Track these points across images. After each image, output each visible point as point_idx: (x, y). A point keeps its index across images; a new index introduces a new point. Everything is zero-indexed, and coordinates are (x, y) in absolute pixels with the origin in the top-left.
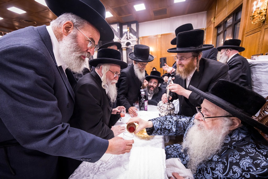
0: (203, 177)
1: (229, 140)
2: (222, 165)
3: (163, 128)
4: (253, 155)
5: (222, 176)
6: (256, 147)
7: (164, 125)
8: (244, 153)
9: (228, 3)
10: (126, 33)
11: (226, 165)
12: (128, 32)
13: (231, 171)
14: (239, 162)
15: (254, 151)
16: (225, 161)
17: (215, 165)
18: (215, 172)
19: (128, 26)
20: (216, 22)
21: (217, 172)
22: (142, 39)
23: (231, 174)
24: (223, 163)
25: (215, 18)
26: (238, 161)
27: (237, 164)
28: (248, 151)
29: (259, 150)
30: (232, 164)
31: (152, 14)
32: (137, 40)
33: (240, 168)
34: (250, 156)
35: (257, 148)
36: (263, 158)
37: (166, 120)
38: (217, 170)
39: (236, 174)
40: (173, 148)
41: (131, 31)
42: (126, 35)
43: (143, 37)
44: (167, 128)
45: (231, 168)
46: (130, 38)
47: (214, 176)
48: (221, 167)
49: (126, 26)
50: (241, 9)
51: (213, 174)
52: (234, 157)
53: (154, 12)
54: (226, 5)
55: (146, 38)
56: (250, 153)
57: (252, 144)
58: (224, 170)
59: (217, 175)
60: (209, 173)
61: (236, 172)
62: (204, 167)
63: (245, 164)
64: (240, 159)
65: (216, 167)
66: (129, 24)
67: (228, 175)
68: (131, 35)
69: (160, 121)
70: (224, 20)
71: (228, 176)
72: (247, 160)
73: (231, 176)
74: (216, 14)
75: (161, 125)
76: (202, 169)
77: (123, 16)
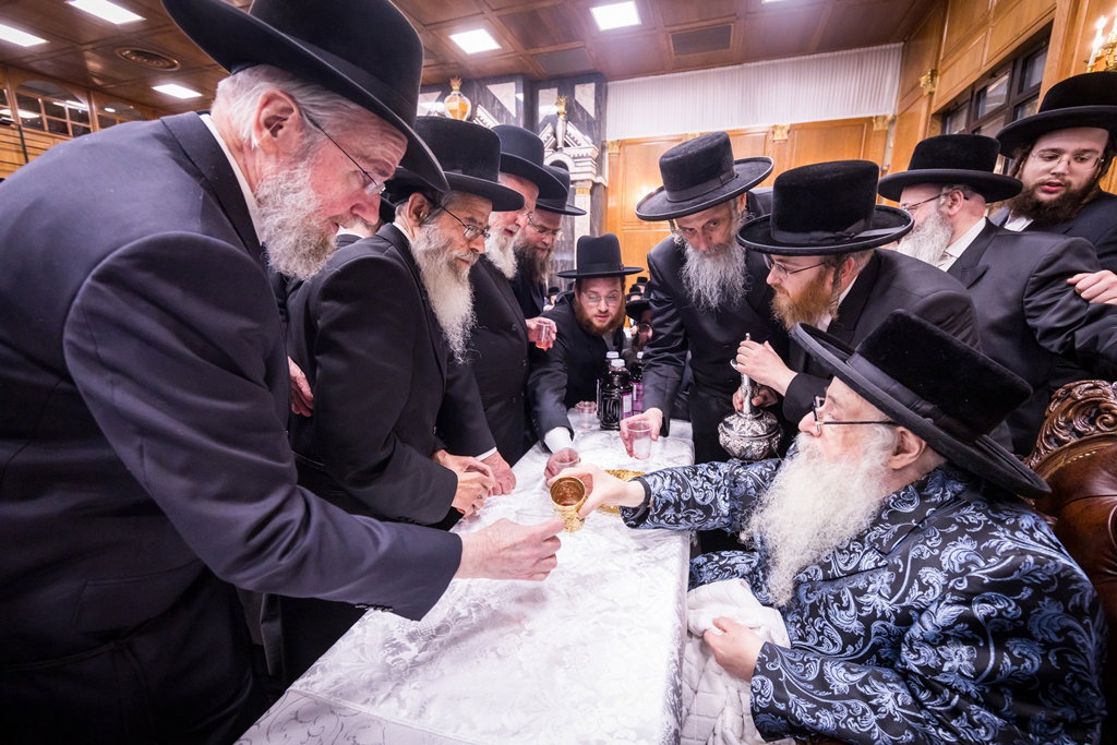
0: (825, 625)
1: (917, 503)
2: (887, 574)
3: (685, 499)
4: (978, 529)
5: (887, 607)
6: (987, 510)
7: (689, 490)
8: (954, 528)
10: (552, 120)
11: (901, 570)
12: (562, 117)
13: (916, 586)
14: (940, 555)
15: (984, 518)
16: (897, 560)
17: (867, 580)
18: (867, 600)
19: (560, 94)
21: (873, 599)
22: (616, 150)
23: (915, 592)
24: (894, 568)
26: (937, 552)
27: (935, 563)
28: (965, 521)
29: (997, 516)
30: (918, 564)
31: (667, 44)
32: (596, 154)
33: (941, 569)
34: (969, 534)
35: (989, 511)
36: (1004, 532)
37: (695, 474)
38: (873, 591)
39: (931, 590)
40: (717, 562)
41: (573, 112)
42: (549, 129)
43: (621, 144)
44: (698, 500)
45: (915, 576)
46: (566, 145)
47: (861, 611)
48: (885, 581)
49: (555, 91)
51: (859, 606)
52: (925, 544)
53: (674, 38)
55: (634, 146)
56: (972, 525)
57: (979, 503)
58: (895, 587)
59: (871, 608)
60: (847, 608)
61: (931, 585)
62: (830, 593)
63: (956, 558)
64: (942, 548)
65: (869, 584)
66: (565, 83)
67: (907, 598)
68: (572, 130)
69: (672, 476)
71: (907, 602)
72: (964, 546)
73: (915, 600)
75: (678, 490)
76: (821, 601)
77: (541, 50)
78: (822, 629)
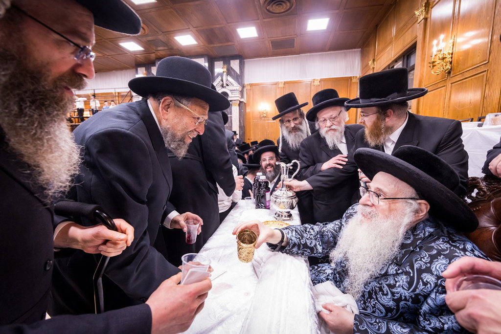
0: (376, 303)
1: (412, 239)
2: (405, 277)
4: (448, 252)
5: (407, 294)
6: (449, 241)
8: (435, 252)
9: (393, 39)
10: (221, 75)
11: (412, 275)
12: (225, 73)
13: (421, 283)
14: (430, 266)
15: (448, 246)
16: (408, 269)
17: (395, 280)
18: (396, 291)
19: (224, 64)
20: (376, 67)
21: (400, 290)
22: (249, 87)
23: (421, 286)
24: (407, 273)
25: (374, 60)
26: (429, 265)
27: (429, 270)
28: (440, 248)
29: (454, 244)
30: (420, 271)
31: (269, 45)
32: (241, 89)
33: (433, 274)
34: (444, 255)
35: (450, 242)
36: (460, 253)
38: (399, 286)
39: (429, 285)
41: (230, 71)
42: (220, 78)
43: (251, 85)
44: (308, 244)
45: (419, 278)
46: (227, 85)
47: (394, 296)
48: (405, 281)
49: (222, 62)
50: (414, 50)
51: (393, 294)
52: (422, 261)
53: (271, 42)
54: (391, 42)
55: (257, 86)
56: (444, 250)
57: (444, 238)
58: (410, 284)
59: (399, 295)
60: (387, 295)
61: (428, 282)
62: (376, 286)
63: (439, 268)
64: (431, 262)
65: (396, 282)
66: (226, 59)
67: (417, 290)
68: (230, 79)
70: (389, 65)
71: (417, 291)
72: (441, 262)
73: (422, 291)
74: (376, 54)
75: (299, 238)
76: (372, 290)
77: (215, 45)
78: (375, 305)
